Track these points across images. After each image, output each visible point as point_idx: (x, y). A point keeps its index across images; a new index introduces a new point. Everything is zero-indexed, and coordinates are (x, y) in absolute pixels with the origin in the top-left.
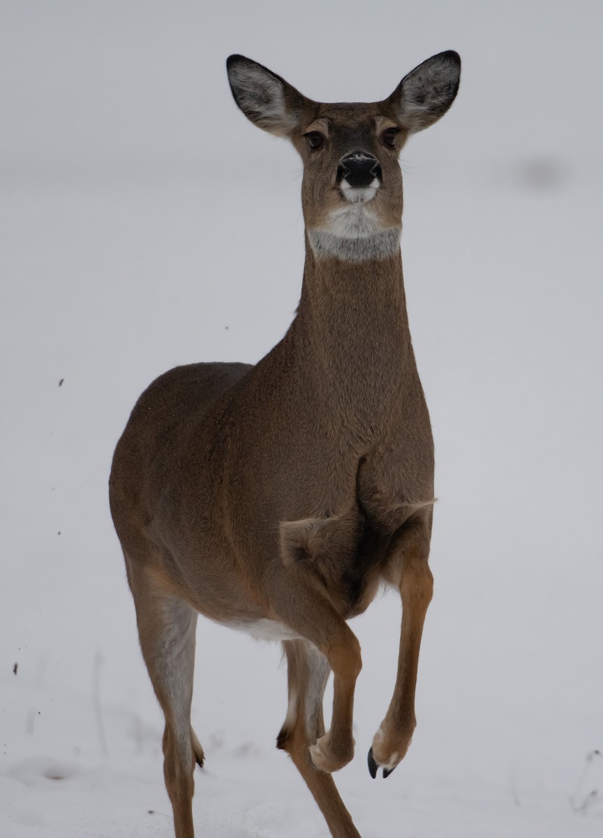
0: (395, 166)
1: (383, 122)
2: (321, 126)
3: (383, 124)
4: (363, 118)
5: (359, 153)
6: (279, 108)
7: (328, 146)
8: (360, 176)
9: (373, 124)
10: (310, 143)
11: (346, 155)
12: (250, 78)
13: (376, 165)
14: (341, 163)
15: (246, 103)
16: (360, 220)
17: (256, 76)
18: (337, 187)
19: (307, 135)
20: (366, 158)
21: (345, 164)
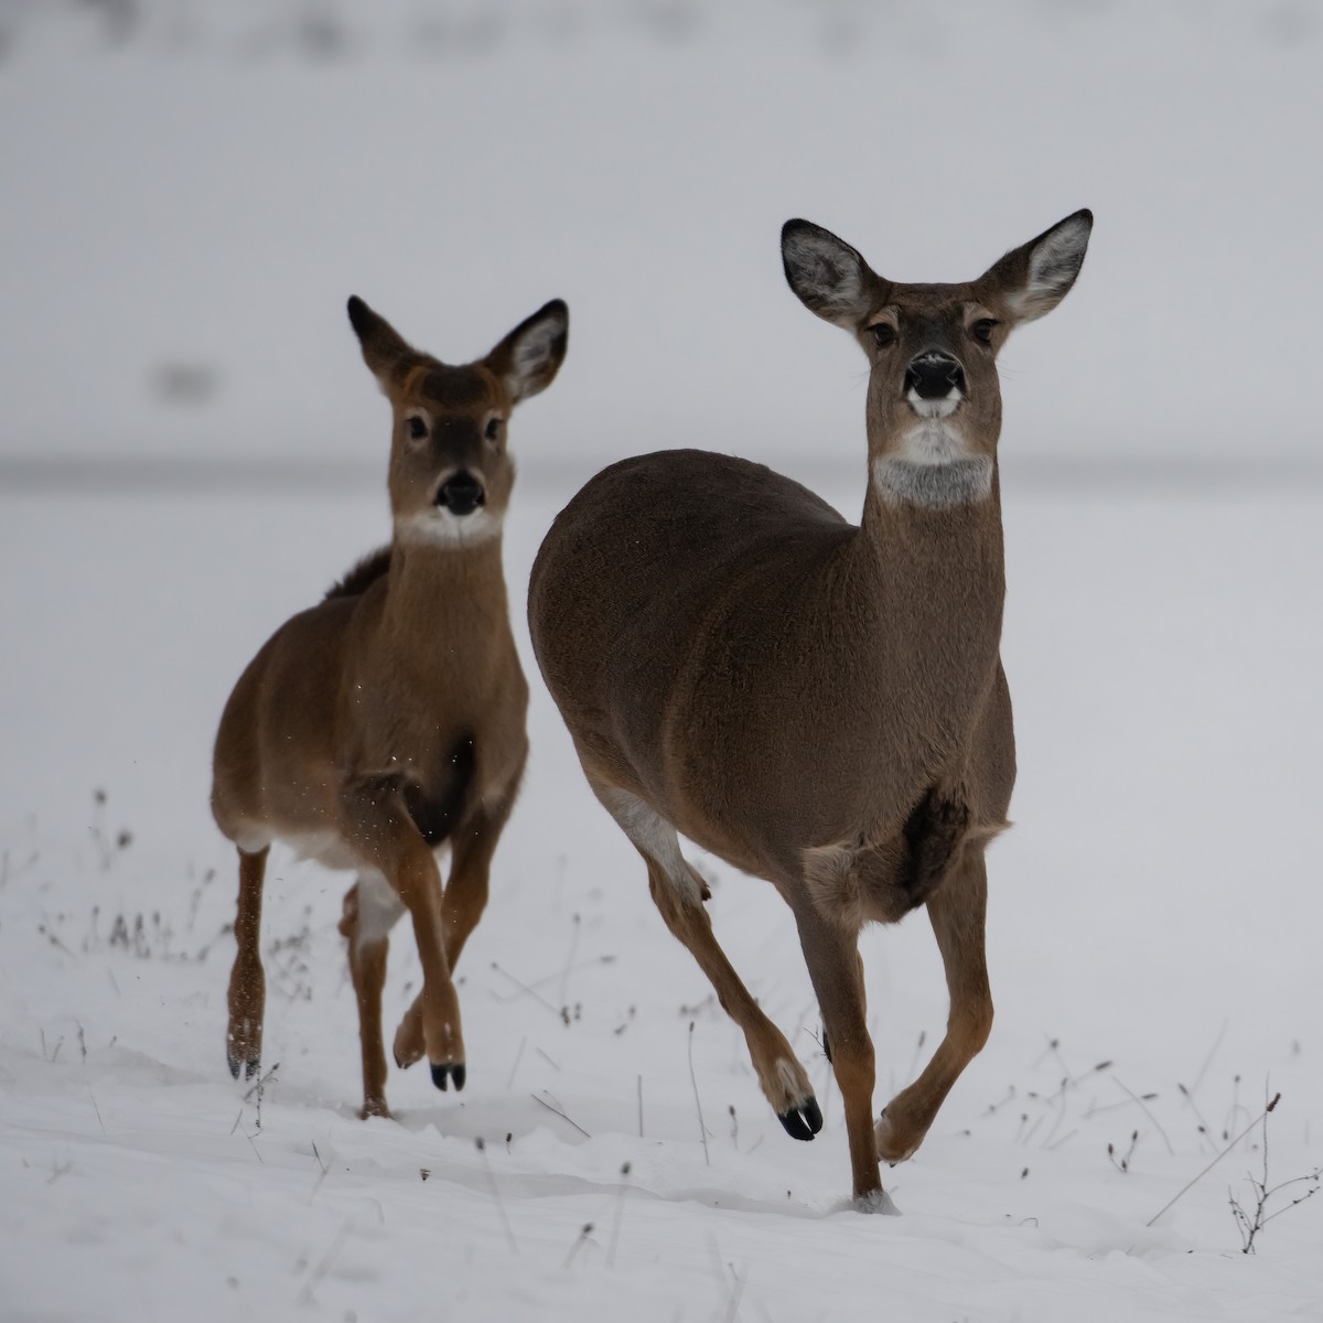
0: (989, 369)
1: (975, 311)
2: (889, 316)
3: (972, 313)
4: (946, 303)
5: (933, 353)
6: (850, 290)
7: (898, 340)
8: (933, 383)
9: (960, 312)
10: (876, 337)
11: (917, 355)
12: (814, 250)
13: (955, 370)
14: (910, 367)
15: (805, 284)
16: (942, 441)
17: (823, 247)
18: (904, 398)
19: (872, 328)
20: (943, 360)
21: (914, 367)
